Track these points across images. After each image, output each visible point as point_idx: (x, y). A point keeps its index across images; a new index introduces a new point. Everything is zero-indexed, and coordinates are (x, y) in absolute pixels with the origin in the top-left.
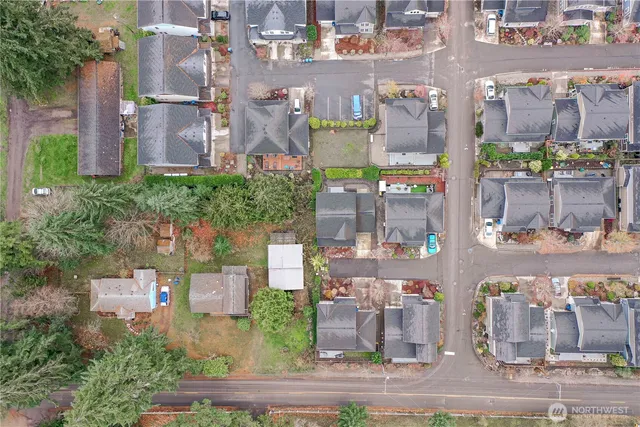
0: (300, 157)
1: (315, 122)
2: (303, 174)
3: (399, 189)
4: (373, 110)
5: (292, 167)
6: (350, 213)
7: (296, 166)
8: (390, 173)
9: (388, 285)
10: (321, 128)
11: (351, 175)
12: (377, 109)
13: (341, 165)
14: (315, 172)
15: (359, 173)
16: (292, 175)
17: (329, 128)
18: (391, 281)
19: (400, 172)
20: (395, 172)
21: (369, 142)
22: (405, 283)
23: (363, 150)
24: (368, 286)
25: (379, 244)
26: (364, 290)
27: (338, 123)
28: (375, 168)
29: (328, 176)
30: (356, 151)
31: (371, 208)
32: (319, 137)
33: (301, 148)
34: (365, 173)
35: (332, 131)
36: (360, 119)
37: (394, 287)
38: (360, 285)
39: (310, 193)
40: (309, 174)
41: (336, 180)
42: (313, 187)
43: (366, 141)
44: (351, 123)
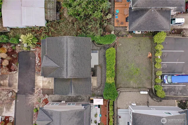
0: (127, 24)
1: (161, 38)
2: (111, 27)
3: (96, 115)
4: (172, 94)
5: (117, 17)
6: (69, 72)
7: (118, 21)
8: (111, 109)
9: (11, 104)
10: (154, 45)
11: (108, 72)
12: (173, 98)
13: (118, 62)
14: (112, 37)
15: (110, 80)
16: (109, 16)
17: (154, 51)
18: (13, 107)
19: (111, 120)
20: (111, 114)
21: (139, 89)
22: (11, 119)
23: (132, 83)
24: (10, 85)
25: (47, 96)
26: (7, 82)
27: (159, 61)
28: (116, 96)
29: (107, 51)
30: (131, 77)
31: (76, 92)
32: (146, 42)
33: (136, 24)
34: (110, 85)
35: (150, 55)
36: (163, 82)
37: (8, 109)
38: (11, 79)
39: (92, 33)
40: (110, 32)
41: (105, 59)
42: (98, 36)
43: (141, 86)
44: (160, 73)
